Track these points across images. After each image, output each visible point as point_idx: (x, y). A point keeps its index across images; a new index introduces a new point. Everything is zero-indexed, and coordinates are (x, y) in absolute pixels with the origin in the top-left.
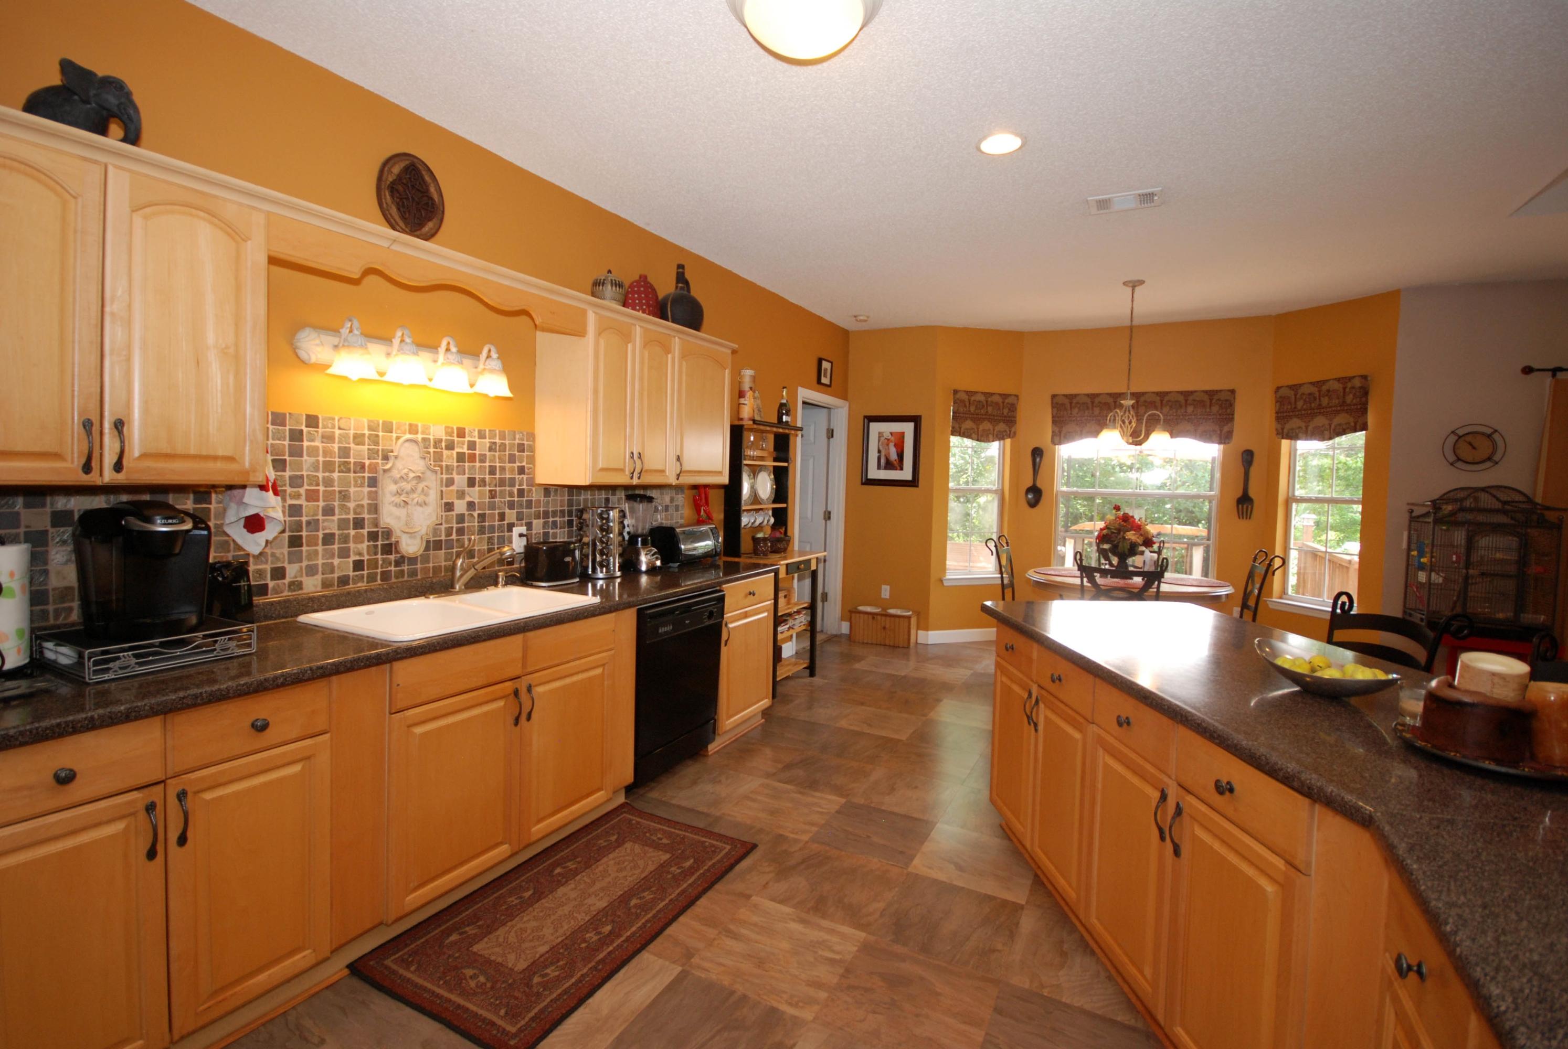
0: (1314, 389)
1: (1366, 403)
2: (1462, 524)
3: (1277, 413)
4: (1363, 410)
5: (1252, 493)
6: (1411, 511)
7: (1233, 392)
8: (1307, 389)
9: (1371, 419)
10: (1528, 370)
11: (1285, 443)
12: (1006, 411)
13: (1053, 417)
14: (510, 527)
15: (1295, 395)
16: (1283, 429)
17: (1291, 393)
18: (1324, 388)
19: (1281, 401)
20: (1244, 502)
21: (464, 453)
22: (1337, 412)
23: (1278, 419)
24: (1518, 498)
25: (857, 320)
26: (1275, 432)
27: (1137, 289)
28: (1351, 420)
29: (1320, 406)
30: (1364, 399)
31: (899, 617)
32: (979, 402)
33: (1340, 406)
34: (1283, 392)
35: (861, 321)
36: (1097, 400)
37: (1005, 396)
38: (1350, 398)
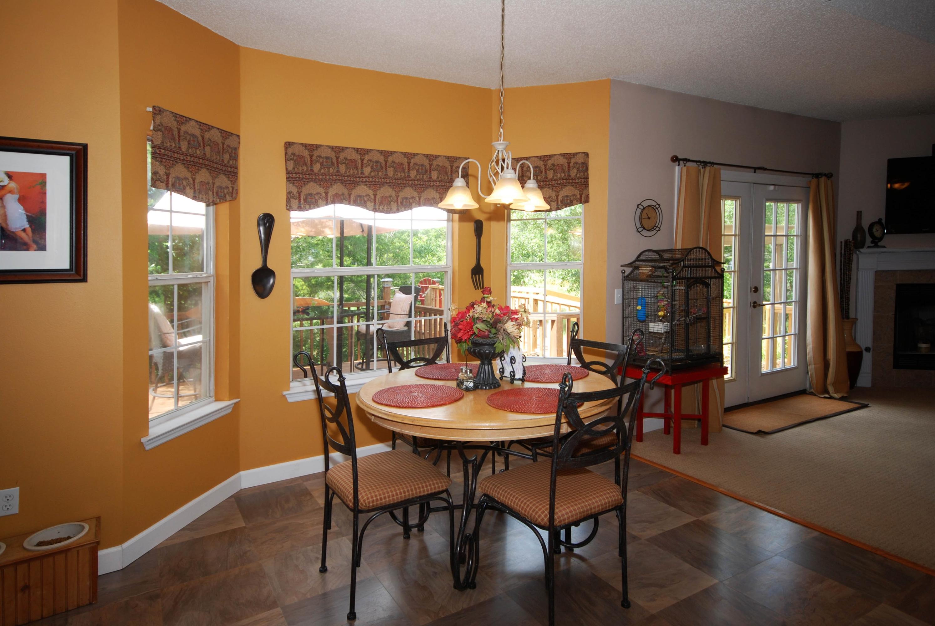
0: (540, 163)
1: (586, 179)
4: (583, 183)
5: (483, 264)
6: (622, 271)
9: (590, 192)
10: (675, 159)
12: (226, 157)
13: (288, 173)
18: (552, 162)
20: (477, 271)
22: (565, 185)
28: (577, 192)
29: (549, 178)
30: (586, 173)
33: (566, 179)
36: (342, 156)
37: (226, 134)
38: (573, 173)
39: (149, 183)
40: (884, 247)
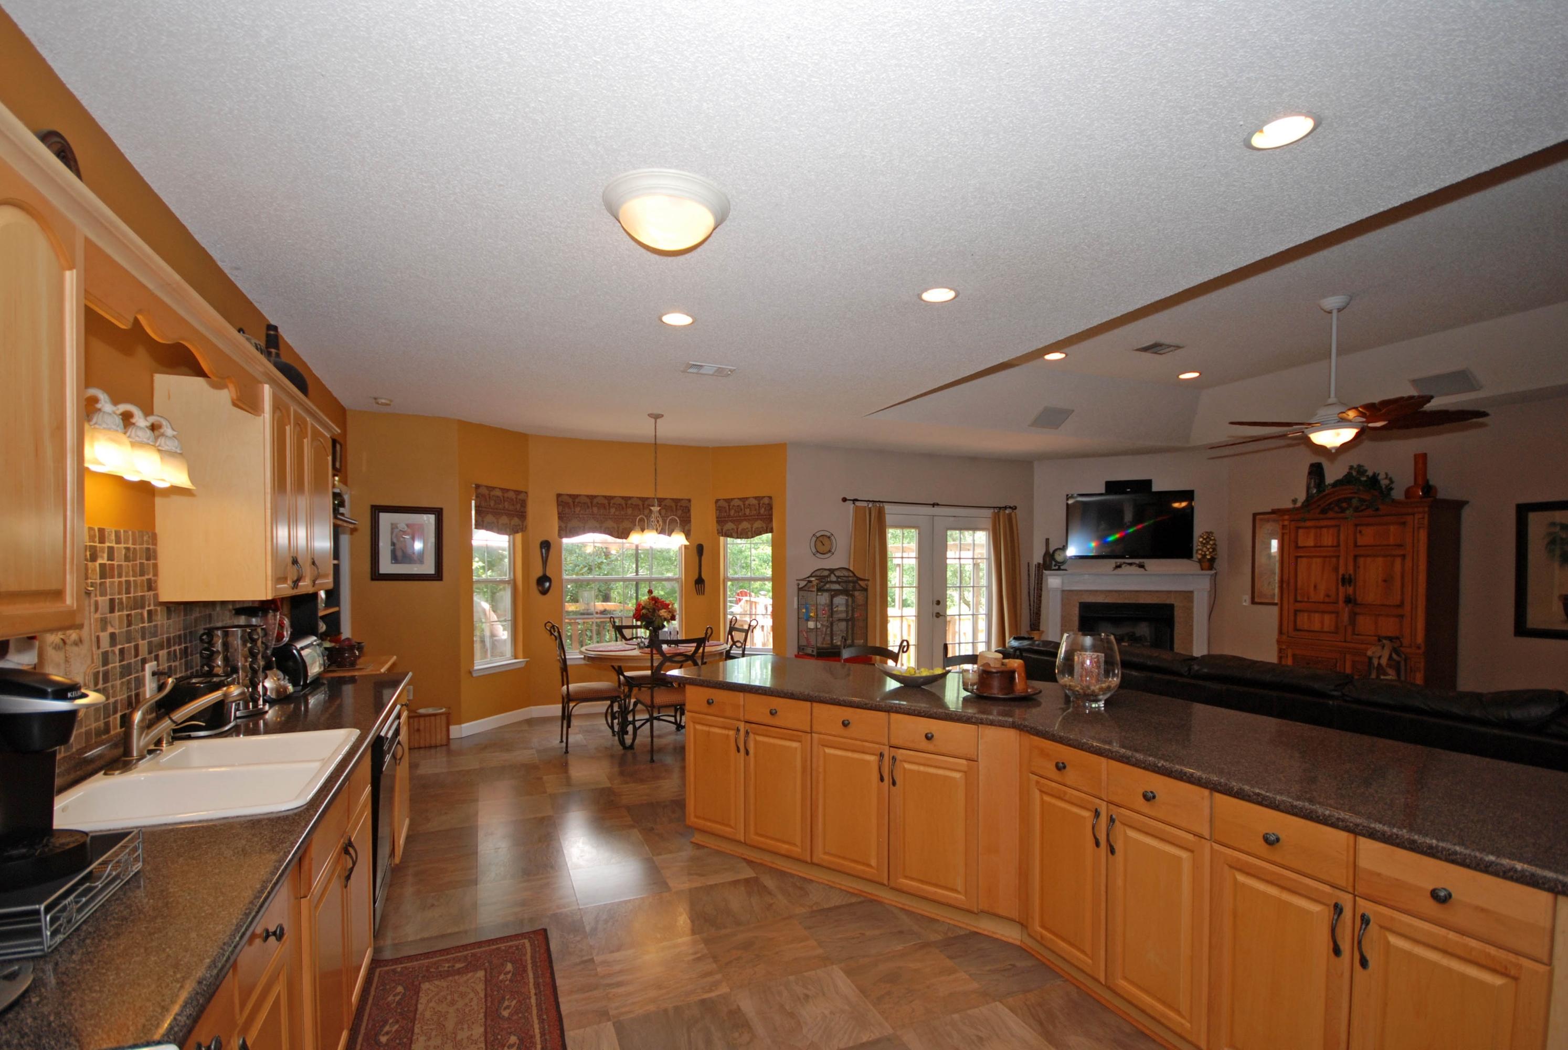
0: (740, 503)
1: (771, 515)
2: (827, 590)
3: (717, 518)
4: (769, 519)
5: (703, 576)
6: (798, 585)
7: (689, 501)
8: (736, 503)
9: (775, 524)
10: (844, 500)
11: (722, 538)
12: (518, 506)
13: (559, 514)
14: (144, 661)
15: (729, 506)
16: (722, 529)
17: (726, 505)
18: (747, 503)
19: (719, 509)
20: (700, 581)
21: (105, 564)
22: (756, 520)
23: (718, 522)
24: (846, 573)
25: (378, 403)
26: (716, 532)
27: (658, 420)
28: (764, 525)
29: (745, 515)
30: (770, 512)
31: (435, 715)
32: (498, 497)
33: (756, 516)
34: (721, 503)
35: (383, 404)
36: (595, 501)
37: (518, 492)
38: (762, 511)
39: (473, 526)
40: (1066, 570)
